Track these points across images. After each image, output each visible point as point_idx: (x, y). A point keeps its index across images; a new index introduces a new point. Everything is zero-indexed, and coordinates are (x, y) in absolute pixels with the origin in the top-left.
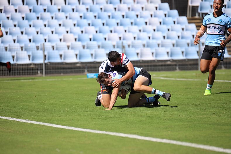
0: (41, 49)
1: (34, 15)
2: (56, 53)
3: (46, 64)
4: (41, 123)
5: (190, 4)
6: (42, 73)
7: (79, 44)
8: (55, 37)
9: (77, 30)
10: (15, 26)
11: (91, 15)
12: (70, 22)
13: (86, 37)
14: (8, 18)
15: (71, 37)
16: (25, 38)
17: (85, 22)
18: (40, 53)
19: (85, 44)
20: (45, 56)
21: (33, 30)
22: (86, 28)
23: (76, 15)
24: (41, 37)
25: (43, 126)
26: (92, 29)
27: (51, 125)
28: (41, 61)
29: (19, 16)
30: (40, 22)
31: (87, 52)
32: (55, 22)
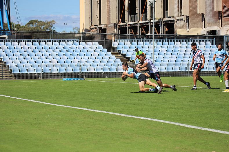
0: (41, 67)
1: (37, 50)
2: (48, 68)
3: (42, 73)
4: (41, 102)
5: (112, 46)
6: (41, 78)
7: (59, 64)
8: (48, 60)
9: (58, 57)
10: (28, 55)
11: (65, 50)
12: (55, 54)
13: (62, 61)
14: (25, 51)
15: (55, 60)
16: (33, 61)
17: (62, 53)
18: (40, 68)
19: (62, 64)
20: (42, 70)
21: (37, 57)
22: (62, 56)
23: (58, 50)
24: (41, 61)
25: (41, 103)
26: (65, 57)
27: (45, 103)
28: (40, 72)
29: (30, 50)
30: (40, 54)
31: (63, 68)
32: (48, 54)
